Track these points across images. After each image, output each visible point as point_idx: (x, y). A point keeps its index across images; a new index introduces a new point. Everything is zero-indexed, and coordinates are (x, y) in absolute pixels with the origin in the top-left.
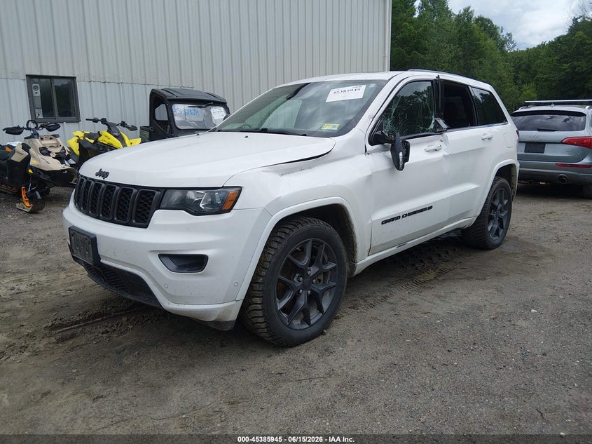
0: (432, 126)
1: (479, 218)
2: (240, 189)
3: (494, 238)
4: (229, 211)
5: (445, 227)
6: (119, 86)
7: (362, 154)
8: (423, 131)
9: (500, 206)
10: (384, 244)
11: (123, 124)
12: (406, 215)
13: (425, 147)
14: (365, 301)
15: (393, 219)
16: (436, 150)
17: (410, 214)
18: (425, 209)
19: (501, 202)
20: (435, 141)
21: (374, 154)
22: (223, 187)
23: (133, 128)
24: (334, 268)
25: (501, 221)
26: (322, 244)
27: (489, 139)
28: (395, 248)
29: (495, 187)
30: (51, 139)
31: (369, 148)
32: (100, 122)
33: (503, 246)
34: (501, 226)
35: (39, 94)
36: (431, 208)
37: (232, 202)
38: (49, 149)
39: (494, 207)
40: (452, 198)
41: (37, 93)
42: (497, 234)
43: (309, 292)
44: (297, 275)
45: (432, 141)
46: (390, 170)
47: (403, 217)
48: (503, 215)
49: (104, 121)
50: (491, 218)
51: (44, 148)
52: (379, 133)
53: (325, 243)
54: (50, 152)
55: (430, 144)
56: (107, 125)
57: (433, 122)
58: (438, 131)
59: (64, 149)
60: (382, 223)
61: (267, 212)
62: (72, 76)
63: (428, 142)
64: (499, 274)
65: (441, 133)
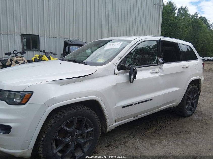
0: (155, 61)
1: (180, 103)
2: (32, 93)
3: (189, 112)
4: (25, 104)
5: (161, 108)
6: (55, 39)
7: (113, 74)
8: (150, 64)
9: (192, 97)
10: (124, 117)
11: (51, 53)
12: (137, 103)
13: (151, 71)
14: (115, 143)
15: (129, 106)
16: (156, 73)
17: (139, 103)
18: (148, 100)
19: (193, 96)
20: (156, 68)
21: (119, 75)
22: (23, 91)
23: (55, 54)
24: (93, 130)
25: (192, 104)
26: (84, 119)
27: (186, 67)
28: (132, 118)
29: (189, 89)
30: (21, 57)
31: (117, 71)
32: (42, 52)
33: (194, 115)
34: (193, 106)
35: (26, 41)
36: (151, 100)
37: (27, 100)
38: (19, 61)
39: (189, 98)
40: (164, 95)
41: (25, 40)
42: (191, 110)
43: (76, 143)
44: (69, 135)
45: (155, 68)
46: (127, 82)
47: (135, 104)
48: (194, 101)
49: (44, 51)
50: (187, 103)
51: (17, 61)
52: (123, 65)
53: (86, 118)
54: (19, 62)
55: (154, 69)
56: (45, 53)
57: (156, 59)
58: (158, 63)
59: (25, 62)
60: (123, 107)
61: (46, 105)
62: (38, 34)
63: (153, 68)
64: (186, 132)
65: (160, 64)
